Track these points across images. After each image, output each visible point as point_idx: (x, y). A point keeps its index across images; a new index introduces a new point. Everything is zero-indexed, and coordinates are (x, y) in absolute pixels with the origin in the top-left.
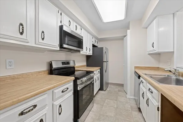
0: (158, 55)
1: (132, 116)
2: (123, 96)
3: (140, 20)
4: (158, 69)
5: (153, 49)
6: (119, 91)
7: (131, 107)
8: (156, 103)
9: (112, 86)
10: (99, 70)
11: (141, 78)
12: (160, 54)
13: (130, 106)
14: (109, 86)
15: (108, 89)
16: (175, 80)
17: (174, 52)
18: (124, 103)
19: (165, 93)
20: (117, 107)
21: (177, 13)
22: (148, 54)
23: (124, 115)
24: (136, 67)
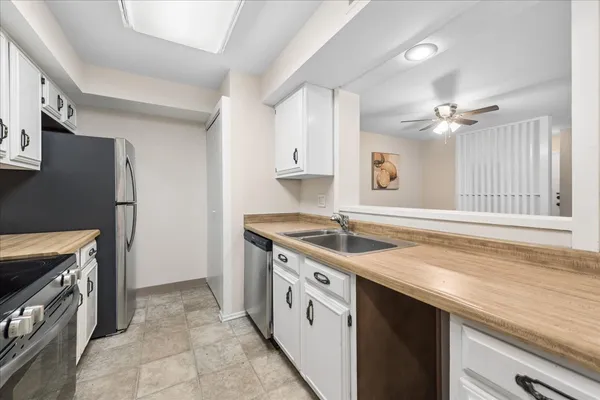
0: (295, 184)
1: (255, 378)
2: (207, 324)
3: (260, 77)
4: (296, 218)
5: (297, 166)
6: (188, 308)
7: (244, 349)
8: (339, 305)
9: (156, 300)
10: (94, 245)
11: (274, 247)
12: (300, 180)
13: (239, 347)
14: (140, 301)
15: (139, 318)
16: (345, 239)
17: (333, 176)
18: (218, 344)
19: (364, 271)
20: (199, 376)
21: (340, 91)
22: (278, 179)
23: (232, 387)
24: (249, 218)
